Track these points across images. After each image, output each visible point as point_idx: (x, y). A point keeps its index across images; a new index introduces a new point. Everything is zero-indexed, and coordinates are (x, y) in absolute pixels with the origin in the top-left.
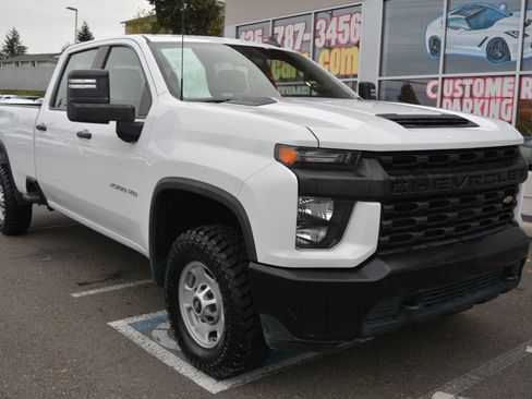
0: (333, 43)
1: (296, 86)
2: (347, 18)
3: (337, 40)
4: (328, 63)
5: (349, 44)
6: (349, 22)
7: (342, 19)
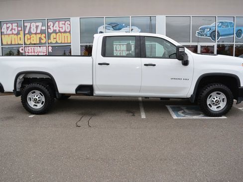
0: (57, 31)
1: (40, 46)
2: (64, 22)
3: (59, 30)
4: (56, 38)
5: (65, 32)
6: (65, 24)
7: (61, 23)
